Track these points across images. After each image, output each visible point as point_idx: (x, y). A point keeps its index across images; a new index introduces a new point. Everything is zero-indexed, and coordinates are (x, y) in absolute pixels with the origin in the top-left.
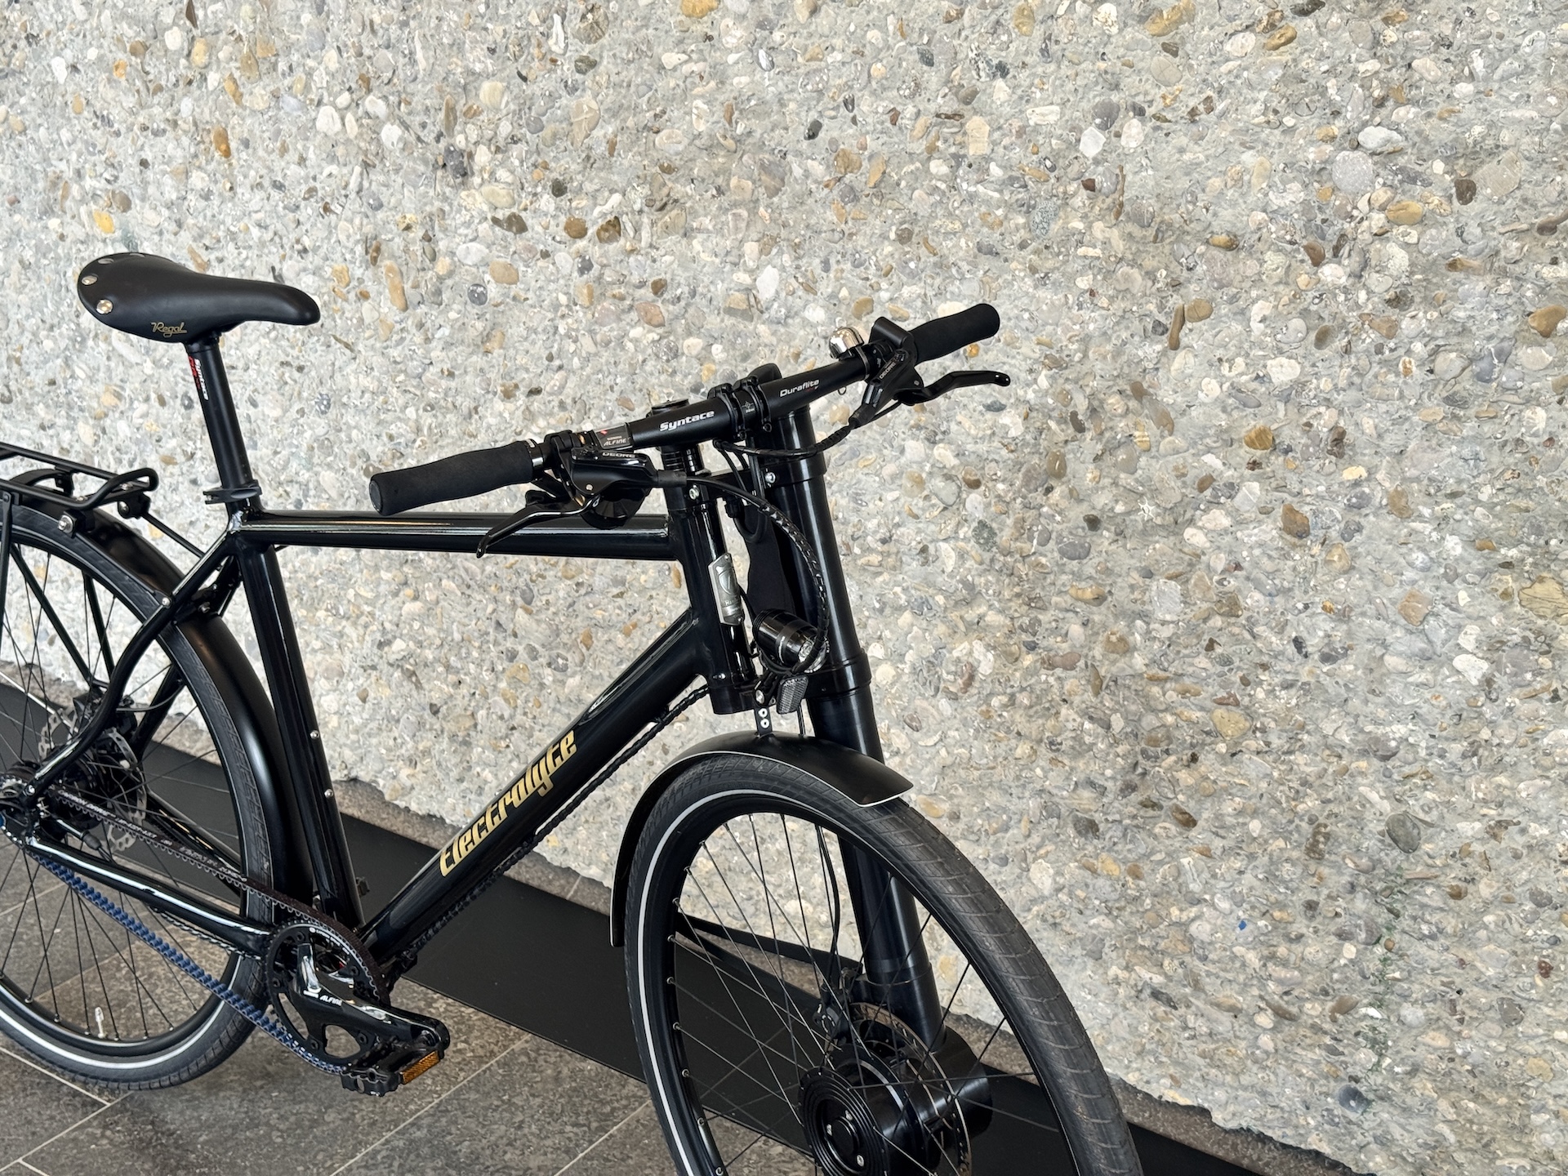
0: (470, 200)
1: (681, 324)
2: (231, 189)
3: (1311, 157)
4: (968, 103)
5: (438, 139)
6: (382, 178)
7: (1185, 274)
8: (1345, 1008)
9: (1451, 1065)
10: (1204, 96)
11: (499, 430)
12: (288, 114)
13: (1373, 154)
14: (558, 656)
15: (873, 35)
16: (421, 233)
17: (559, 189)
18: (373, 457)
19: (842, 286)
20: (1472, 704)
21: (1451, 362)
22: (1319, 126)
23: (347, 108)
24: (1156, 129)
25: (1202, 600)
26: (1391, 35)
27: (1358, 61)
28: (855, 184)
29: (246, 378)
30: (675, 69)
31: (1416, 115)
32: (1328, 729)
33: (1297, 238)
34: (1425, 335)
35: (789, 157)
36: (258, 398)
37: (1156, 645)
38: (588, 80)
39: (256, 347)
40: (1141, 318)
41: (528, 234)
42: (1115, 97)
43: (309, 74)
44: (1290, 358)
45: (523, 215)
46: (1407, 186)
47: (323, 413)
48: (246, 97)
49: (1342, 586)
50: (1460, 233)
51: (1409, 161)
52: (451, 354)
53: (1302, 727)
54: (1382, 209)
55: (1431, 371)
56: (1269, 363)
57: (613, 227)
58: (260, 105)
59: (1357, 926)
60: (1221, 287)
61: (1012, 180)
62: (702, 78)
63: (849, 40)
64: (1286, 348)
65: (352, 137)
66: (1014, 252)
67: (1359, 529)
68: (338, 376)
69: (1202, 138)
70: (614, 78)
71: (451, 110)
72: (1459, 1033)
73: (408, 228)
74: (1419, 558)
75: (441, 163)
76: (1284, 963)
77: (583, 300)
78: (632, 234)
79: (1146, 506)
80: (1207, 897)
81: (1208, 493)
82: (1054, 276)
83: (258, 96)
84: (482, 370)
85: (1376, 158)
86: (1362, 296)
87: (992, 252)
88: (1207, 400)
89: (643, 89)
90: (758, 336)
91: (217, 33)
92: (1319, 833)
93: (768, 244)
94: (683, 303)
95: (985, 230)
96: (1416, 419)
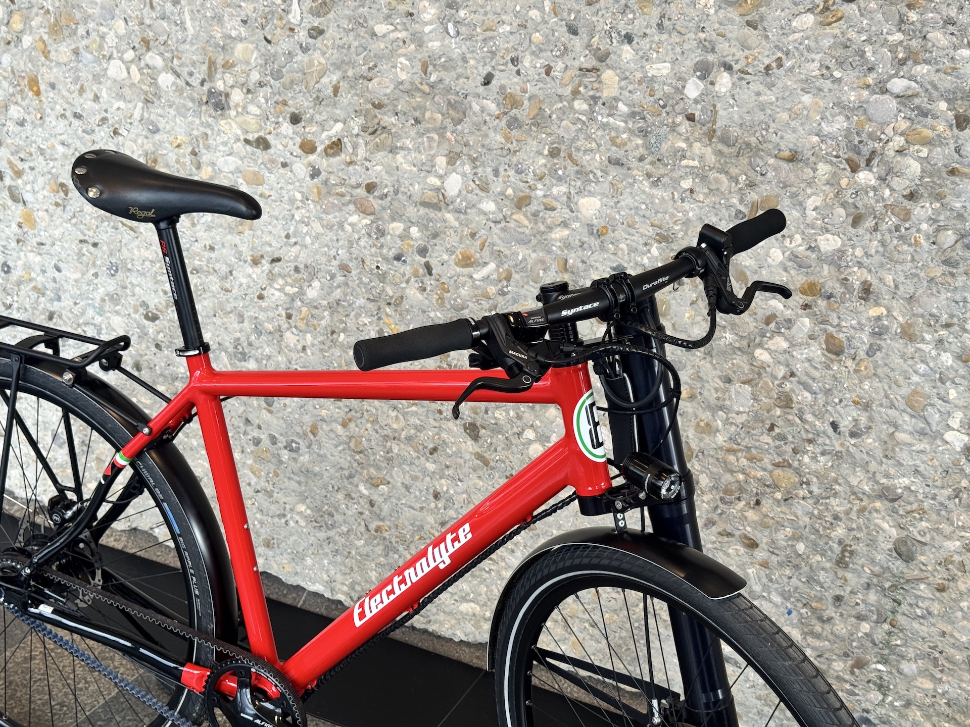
0: (227, 127)
1: (387, 214)
2: (41, 118)
3: (852, 98)
4: (602, 61)
5: (202, 83)
6: (160, 111)
7: (759, 178)
8: (860, 664)
9: (933, 700)
10: (775, 57)
11: (249, 287)
12: (86, 66)
13: (898, 97)
14: (293, 441)
15: (534, 14)
16: (190, 149)
17: (295, 119)
18: (152, 307)
19: (508, 186)
20: (956, 463)
21: (949, 237)
22: (858, 78)
23: (132, 62)
24: (741, 79)
25: (766, 397)
26: (913, 16)
27: (887, 33)
28: (519, 116)
29: (53, 252)
30: (384, 36)
31: (929, 71)
32: (854, 482)
33: (841, 153)
34: (930, 219)
35: (469, 98)
36: (61, 265)
37: (733, 428)
38: (319, 42)
39: (61, 230)
40: (728, 207)
41: (271, 151)
42: (711, 58)
43: (102, 37)
44: (833, 234)
45: (268, 137)
46: (921, 119)
47: (112, 275)
48: (53, 53)
49: (866, 387)
50: (958, 150)
51: (923, 102)
52: (211, 234)
53: (836, 481)
54: (902, 134)
55: (934, 243)
56: (819, 238)
57: (336, 146)
58: (64, 59)
59: (870, 611)
60: (785, 187)
61: (633, 115)
62: (404, 42)
63: (516, 17)
64: (830, 227)
65: (136, 82)
66: (635, 163)
67: (880, 349)
68: (124, 250)
69: (774, 86)
70: (338, 42)
71: (212, 64)
72: (941, 679)
73: (179, 146)
74: (922, 367)
75: (205, 100)
76: (818, 636)
77: (314, 196)
78: (351, 151)
79: (727, 335)
80: (765, 594)
81: (772, 326)
82: (664, 180)
83: (63, 51)
84: (235, 245)
85: (899, 100)
86: (887, 192)
87: (617, 163)
88: (773, 263)
89: (361, 49)
90: (445, 221)
91: (30, 8)
92: (846, 550)
93: (453, 158)
94: (389, 198)
95: (614, 148)
96: (922, 275)
